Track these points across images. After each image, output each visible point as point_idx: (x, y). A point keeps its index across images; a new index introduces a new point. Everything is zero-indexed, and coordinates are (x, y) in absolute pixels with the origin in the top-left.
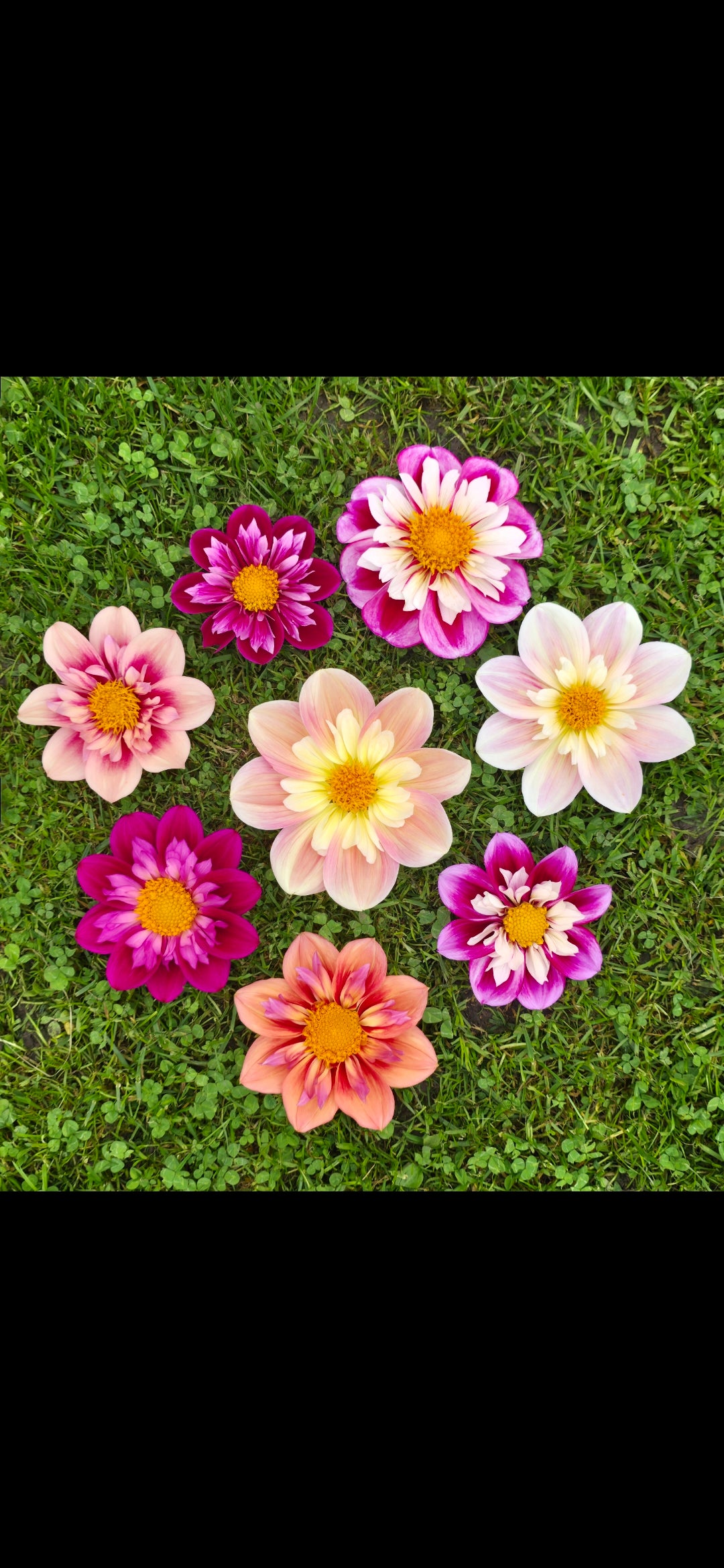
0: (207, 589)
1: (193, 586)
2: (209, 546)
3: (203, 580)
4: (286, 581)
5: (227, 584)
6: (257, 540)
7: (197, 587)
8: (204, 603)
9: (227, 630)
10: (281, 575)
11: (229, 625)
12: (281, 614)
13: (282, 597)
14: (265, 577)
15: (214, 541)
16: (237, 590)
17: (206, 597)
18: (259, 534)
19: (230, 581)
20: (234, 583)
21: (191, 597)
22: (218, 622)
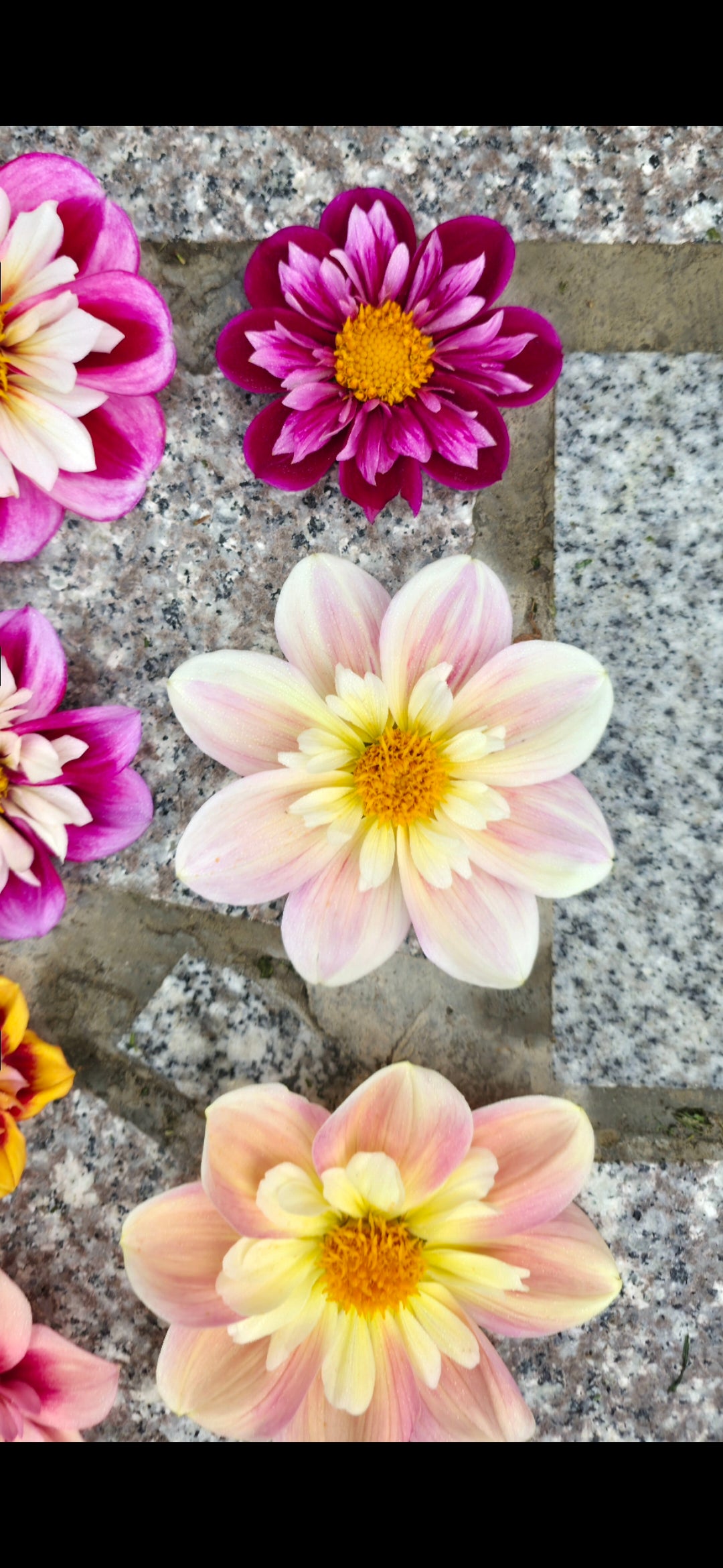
0: (306, 421)
1: (278, 434)
2: (252, 350)
3: (290, 411)
4: (423, 304)
5: (329, 389)
6: (318, 277)
7: (286, 431)
8: (315, 448)
9: (391, 462)
10: (402, 298)
11: (388, 452)
12: (458, 372)
13: (439, 337)
14: (384, 324)
15: (253, 337)
16: (354, 383)
17: (312, 437)
18: (316, 261)
19: (331, 380)
20: (339, 377)
21: (290, 456)
22: (364, 460)
